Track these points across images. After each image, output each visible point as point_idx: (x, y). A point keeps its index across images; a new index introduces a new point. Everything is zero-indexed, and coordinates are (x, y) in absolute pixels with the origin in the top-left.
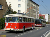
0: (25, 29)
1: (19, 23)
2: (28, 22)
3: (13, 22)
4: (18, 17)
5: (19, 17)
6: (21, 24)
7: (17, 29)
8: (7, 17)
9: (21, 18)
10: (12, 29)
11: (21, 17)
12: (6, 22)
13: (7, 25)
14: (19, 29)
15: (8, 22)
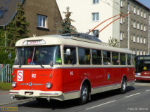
5: (62, 48)
6: (71, 73)
7: (53, 93)
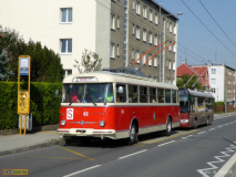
0: (137, 131)
1: (117, 109)
2: (149, 104)
3: (91, 105)
4: (111, 84)
8: (68, 85)
9: (121, 88)
10: (90, 132)
11: (123, 85)
12: (67, 104)
13: (70, 114)
14: (113, 131)
15: (73, 104)
